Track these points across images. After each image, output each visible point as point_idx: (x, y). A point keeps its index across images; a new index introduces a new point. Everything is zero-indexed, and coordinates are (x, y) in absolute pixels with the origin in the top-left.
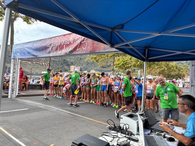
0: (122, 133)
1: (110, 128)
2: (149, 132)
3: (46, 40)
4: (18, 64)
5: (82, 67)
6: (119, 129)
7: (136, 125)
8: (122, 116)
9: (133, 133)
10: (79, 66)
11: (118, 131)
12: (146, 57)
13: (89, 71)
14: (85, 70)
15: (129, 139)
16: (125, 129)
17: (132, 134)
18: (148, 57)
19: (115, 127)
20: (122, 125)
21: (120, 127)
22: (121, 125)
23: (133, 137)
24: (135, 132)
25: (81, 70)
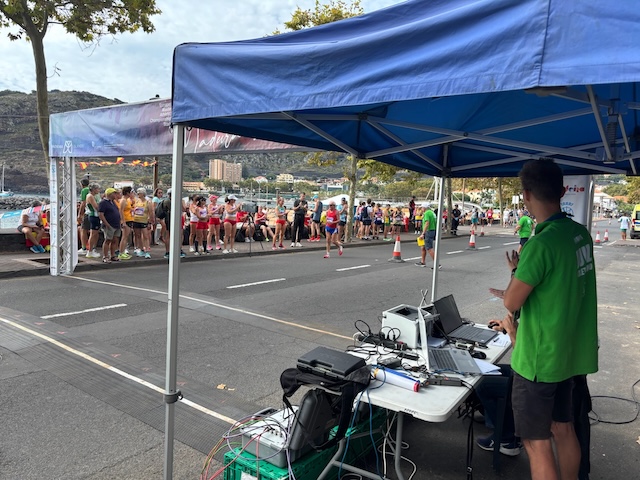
0: (386, 346)
1: (361, 339)
2: (442, 343)
3: (161, 105)
4: (71, 175)
5: (249, 165)
6: (381, 340)
7: (415, 329)
8: (384, 313)
9: (409, 345)
10: (238, 161)
11: (377, 344)
12: (445, 164)
13: (274, 178)
14: (260, 174)
15: (401, 355)
16: (391, 338)
17: (406, 347)
18: (449, 166)
19: (371, 335)
20: (385, 331)
21: (381, 336)
22: (383, 331)
23: (408, 352)
24: (412, 343)
25: (245, 174)
